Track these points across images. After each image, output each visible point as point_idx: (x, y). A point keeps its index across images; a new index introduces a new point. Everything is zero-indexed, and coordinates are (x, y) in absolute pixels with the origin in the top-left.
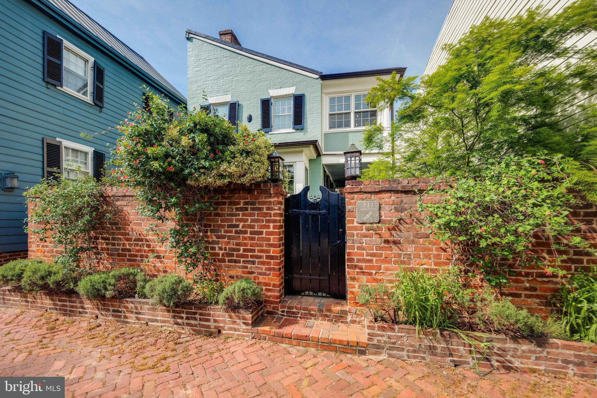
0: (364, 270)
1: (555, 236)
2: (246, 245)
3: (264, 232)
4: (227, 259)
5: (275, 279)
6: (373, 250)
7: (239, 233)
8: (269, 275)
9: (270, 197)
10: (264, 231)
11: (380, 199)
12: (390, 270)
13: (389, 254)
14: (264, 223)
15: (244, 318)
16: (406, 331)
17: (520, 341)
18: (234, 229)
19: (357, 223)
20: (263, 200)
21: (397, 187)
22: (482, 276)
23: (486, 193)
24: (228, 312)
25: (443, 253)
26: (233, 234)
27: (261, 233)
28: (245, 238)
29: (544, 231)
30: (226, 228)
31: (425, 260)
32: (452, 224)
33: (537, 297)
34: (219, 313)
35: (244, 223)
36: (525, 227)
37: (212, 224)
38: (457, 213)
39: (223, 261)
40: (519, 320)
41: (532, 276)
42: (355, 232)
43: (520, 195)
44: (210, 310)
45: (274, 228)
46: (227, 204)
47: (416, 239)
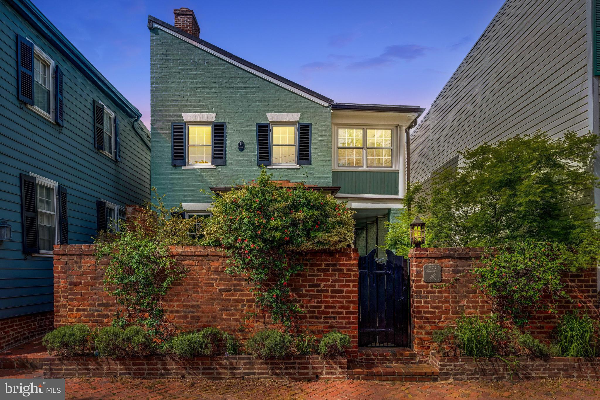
0: (429, 320)
1: (553, 291)
2: (327, 302)
3: (345, 291)
4: (308, 315)
5: (355, 331)
6: (436, 304)
7: (320, 292)
8: (349, 328)
9: (350, 260)
10: (345, 289)
11: (442, 263)
12: (449, 319)
13: (448, 307)
14: (344, 283)
15: (340, 363)
16: (467, 360)
17: (535, 359)
18: (315, 289)
19: (424, 282)
20: (344, 262)
21: (454, 254)
22: (511, 320)
23: (518, 264)
24: (326, 359)
25: (486, 305)
26: (315, 293)
27: (342, 291)
28: (327, 297)
29: (548, 288)
30: (308, 288)
31: (473, 311)
32: (497, 284)
33: (545, 333)
34: (317, 361)
35: (325, 283)
36: (539, 286)
37: (293, 283)
38: (500, 276)
39: (305, 318)
40: (535, 345)
41: (541, 319)
42: (422, 290)
43: (536, 264)
44: (309, 358)
45: (353, 287)
46: (309, 265)
47: (468, 294)
